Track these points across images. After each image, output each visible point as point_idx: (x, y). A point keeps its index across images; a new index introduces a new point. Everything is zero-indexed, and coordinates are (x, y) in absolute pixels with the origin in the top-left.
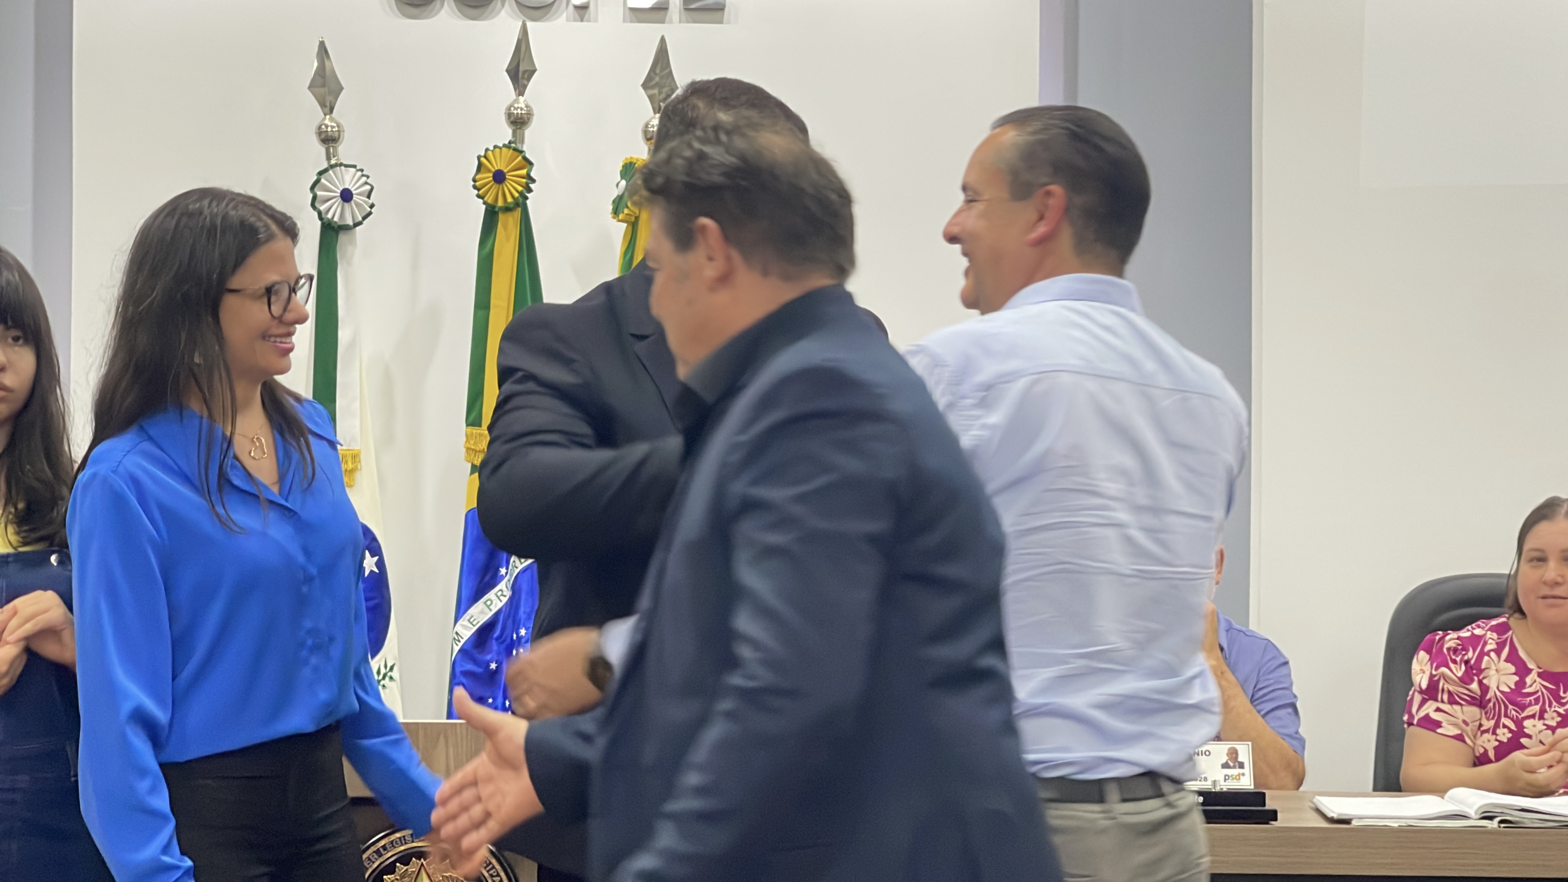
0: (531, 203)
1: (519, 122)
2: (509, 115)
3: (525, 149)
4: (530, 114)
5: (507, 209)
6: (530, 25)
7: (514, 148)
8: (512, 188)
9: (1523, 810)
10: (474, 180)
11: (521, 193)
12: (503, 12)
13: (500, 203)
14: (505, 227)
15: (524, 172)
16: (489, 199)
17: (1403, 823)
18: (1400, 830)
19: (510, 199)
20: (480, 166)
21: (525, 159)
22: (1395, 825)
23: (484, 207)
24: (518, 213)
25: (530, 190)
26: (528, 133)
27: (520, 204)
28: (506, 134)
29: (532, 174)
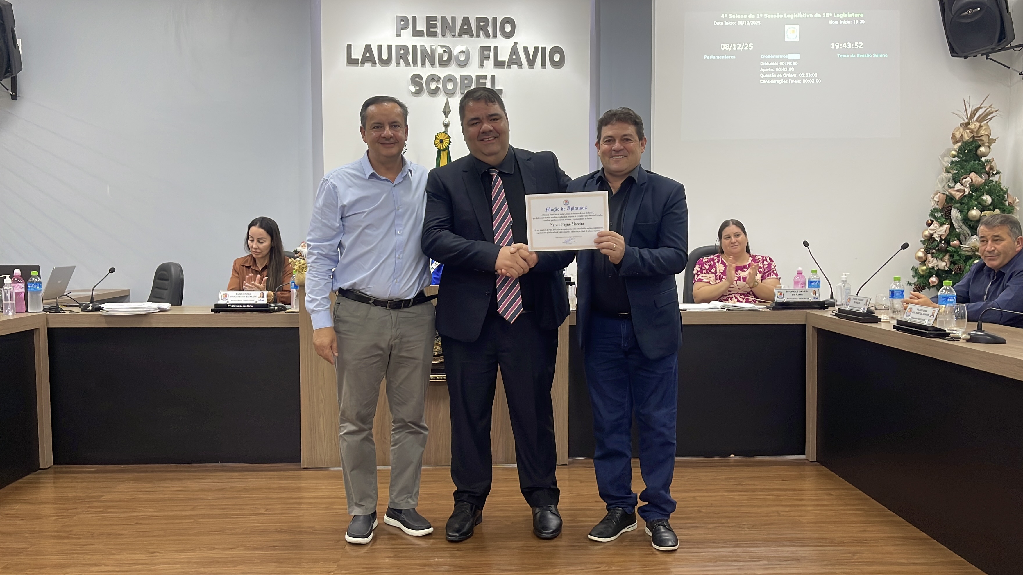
0: (450, 148)
1: (446, 126)
2: (444, 124)
3: (448, 133)
4: (449, 123)
5: (444, 150)
6: (449, 99)
7: (445, 133)
8: (445, 144)
9: (733, 306)
10: (434, 142)
11: (448, 146)
12: (441, 95)
13: (442, 148)
14: (443, 155)
15: (448, 140)
16: (439, 147)
17: (701, 310)
18: (700, 312)
19: (444, 147)
20: (436, 137)
21: (448, 136)
22: (698, 311)
23: (437, 150)
24: (447, 151)
25: (450, 145)
26: (449, 129)
27: (447, 148)
28: (443, 129)
29: (451, 140)
